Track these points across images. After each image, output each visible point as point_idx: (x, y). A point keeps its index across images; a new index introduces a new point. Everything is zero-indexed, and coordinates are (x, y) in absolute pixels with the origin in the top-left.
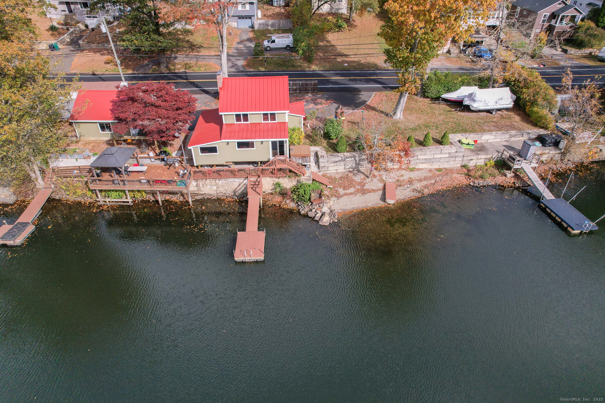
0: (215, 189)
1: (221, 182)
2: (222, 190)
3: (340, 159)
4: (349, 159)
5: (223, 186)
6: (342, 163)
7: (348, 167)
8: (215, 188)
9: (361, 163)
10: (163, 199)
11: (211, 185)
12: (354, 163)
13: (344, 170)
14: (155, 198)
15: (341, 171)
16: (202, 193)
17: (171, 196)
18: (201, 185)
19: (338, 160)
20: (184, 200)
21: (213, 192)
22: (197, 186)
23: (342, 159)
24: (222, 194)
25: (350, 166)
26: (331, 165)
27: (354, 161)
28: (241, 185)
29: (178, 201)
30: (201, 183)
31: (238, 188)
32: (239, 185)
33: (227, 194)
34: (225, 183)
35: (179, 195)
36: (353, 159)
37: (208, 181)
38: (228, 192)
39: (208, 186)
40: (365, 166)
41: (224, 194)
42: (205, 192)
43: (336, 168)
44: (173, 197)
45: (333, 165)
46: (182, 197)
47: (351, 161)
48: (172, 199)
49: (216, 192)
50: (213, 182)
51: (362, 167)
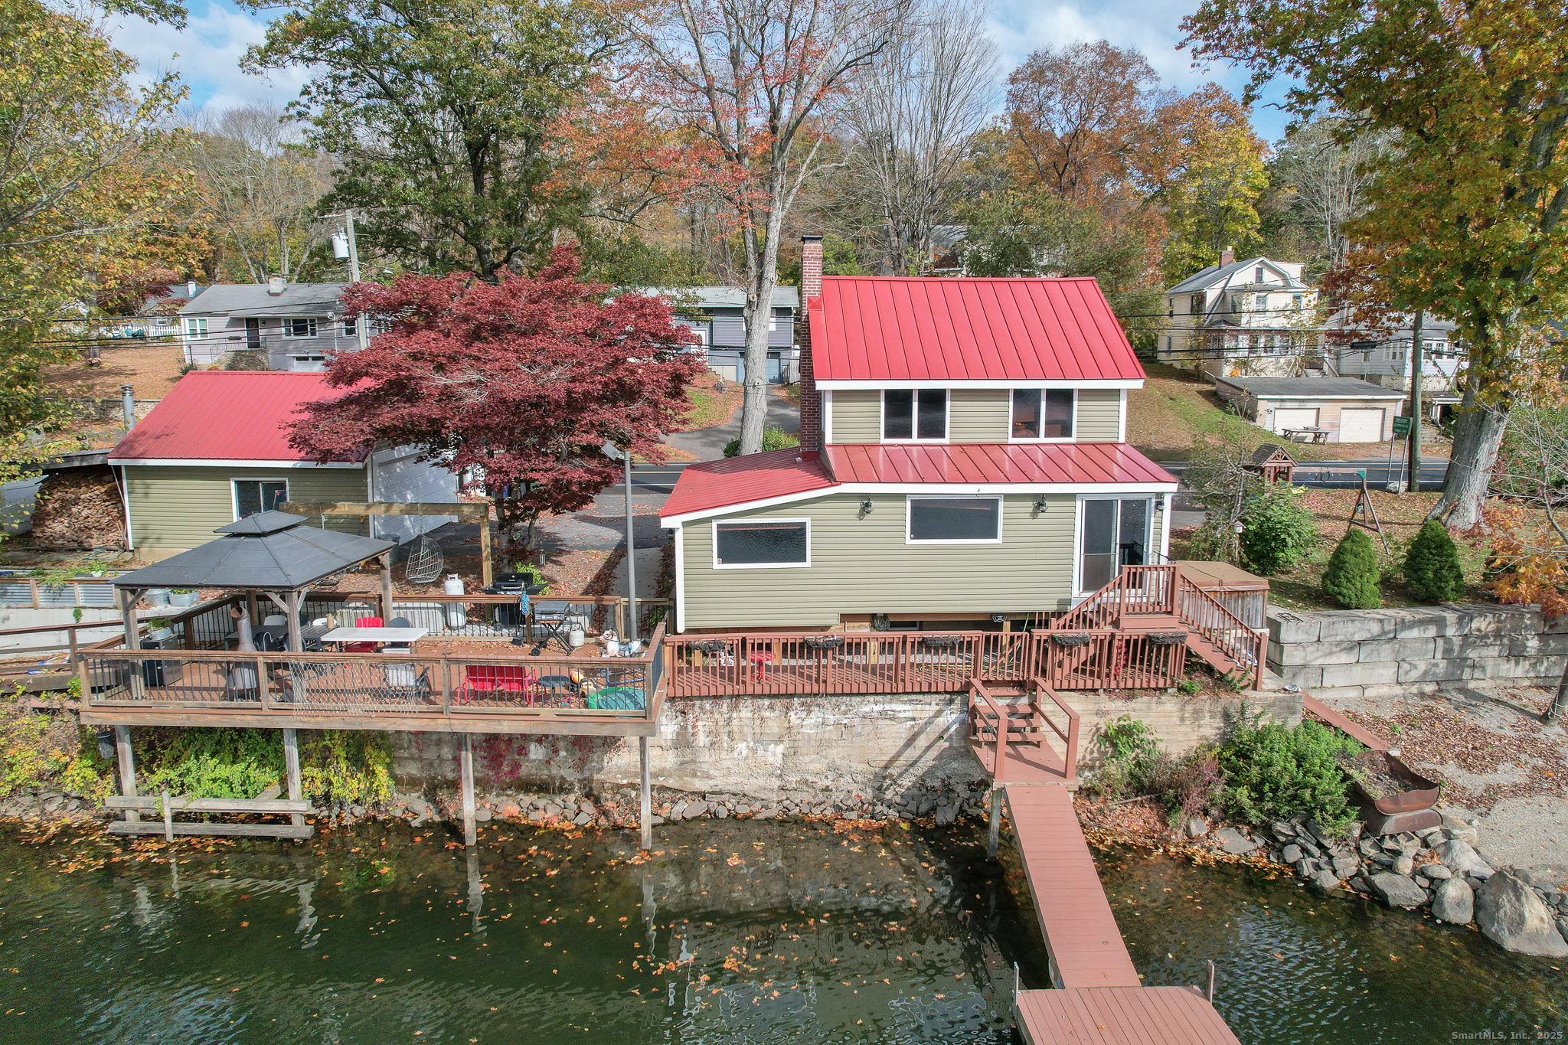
0: (779, 761)
1: (816, 716)
2: (813, 764)
3: (1375, 628)
4: (1415, 633)
5: (822, 745)
6: (1386, 651)
7: (1414, 675)
8: (775, 754)
9: (1472, 654)
10: (486, 816)
11: (760, 739)
12: (1439, 655)
13: (1398, 690)
14: (440, 812)
15: (1384, 691)
16: (699, 785)
17: (527, 799)
18: (702, 740)
19: (1365, 635)
20: (603, 821)
21: (761, 781)
22: (683, 741)
23: (1384, 633)
24: (807, 796)
25: (1422, 666)
26: (1333, 660)
27: (1440, 642)
28: (922, 742)
29: (566, 825)
30: (703, 723)
31: (902, 761)
32: (911, 741)
33: (837, 797)
34: (837, 724)
35: (572, 797)
36: (1432, 631)
37: (745, 712)
38: (846, 782)
39: (742, 746)
40: (1489, 673)
41: (821, 797)
42: (720, 783)
43: (1358, 675)
44: (541, 803)
45: (1344, 658)
46: (588, 807)
47: (1427, 640)
48: (536, 817)
49: (776, 783)
50: (772, 716)
51: (1477, 674)
